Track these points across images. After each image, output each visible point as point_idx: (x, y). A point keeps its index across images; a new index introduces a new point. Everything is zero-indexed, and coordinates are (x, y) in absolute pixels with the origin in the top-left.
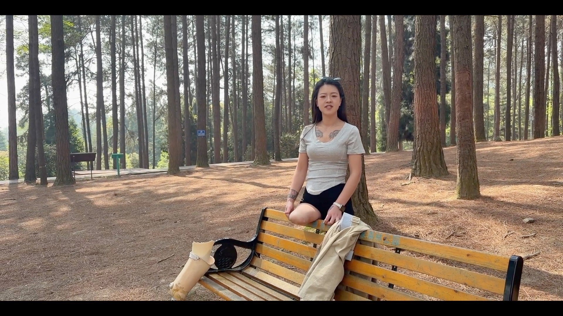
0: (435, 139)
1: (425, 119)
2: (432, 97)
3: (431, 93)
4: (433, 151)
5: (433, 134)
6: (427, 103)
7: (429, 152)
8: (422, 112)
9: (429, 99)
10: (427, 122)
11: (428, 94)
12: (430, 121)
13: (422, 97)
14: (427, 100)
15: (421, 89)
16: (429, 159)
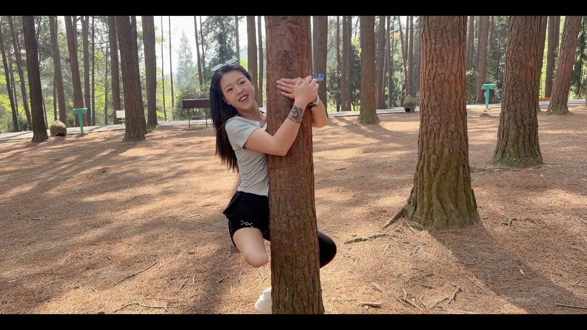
0: (446, 150)
1: (429, 106)
2: (445, 58)
3: (444, 50)
4: (438, 173)
5: (444, 138)
6: (434, 70)
7: (432, 175)
8: (426, 91)
9: (439, 63)
10: (432, 112)
11: (438, 52)
12: (438, 109)
13: (426, 58)
14: (435, 64)
15: (426, 39)
16: (430, 188)
